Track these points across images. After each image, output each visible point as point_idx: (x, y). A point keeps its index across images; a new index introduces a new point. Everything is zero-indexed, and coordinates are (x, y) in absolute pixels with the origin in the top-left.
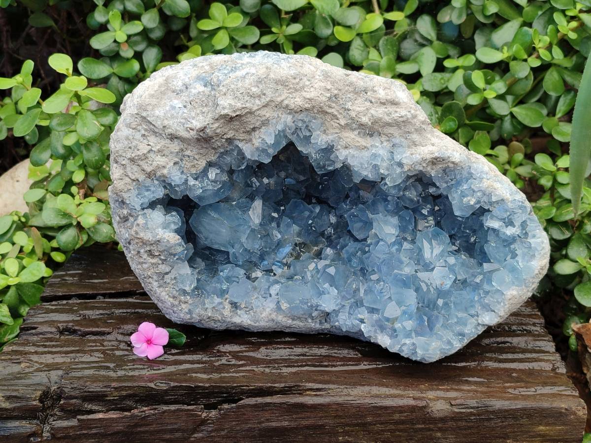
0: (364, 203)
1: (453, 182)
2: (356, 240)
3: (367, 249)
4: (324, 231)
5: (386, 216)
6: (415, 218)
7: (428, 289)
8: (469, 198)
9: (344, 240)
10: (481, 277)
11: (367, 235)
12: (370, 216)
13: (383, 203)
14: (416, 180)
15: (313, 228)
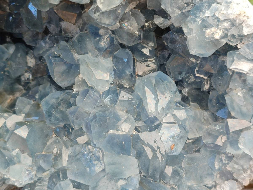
0: (67, 40)
1: (189, 8)
2: (59, 88)
3: (72, 101)
4: (20, 76)
5: (96, 57)
6: (134, 59)
7: (155, 156)
8: (213, 29)
9: (44, 88)
10: (224, 138)
11: (72, 82)
12: (76, 56)
13: (92, 39)
14: (137, 7)
15: (6, 73)
